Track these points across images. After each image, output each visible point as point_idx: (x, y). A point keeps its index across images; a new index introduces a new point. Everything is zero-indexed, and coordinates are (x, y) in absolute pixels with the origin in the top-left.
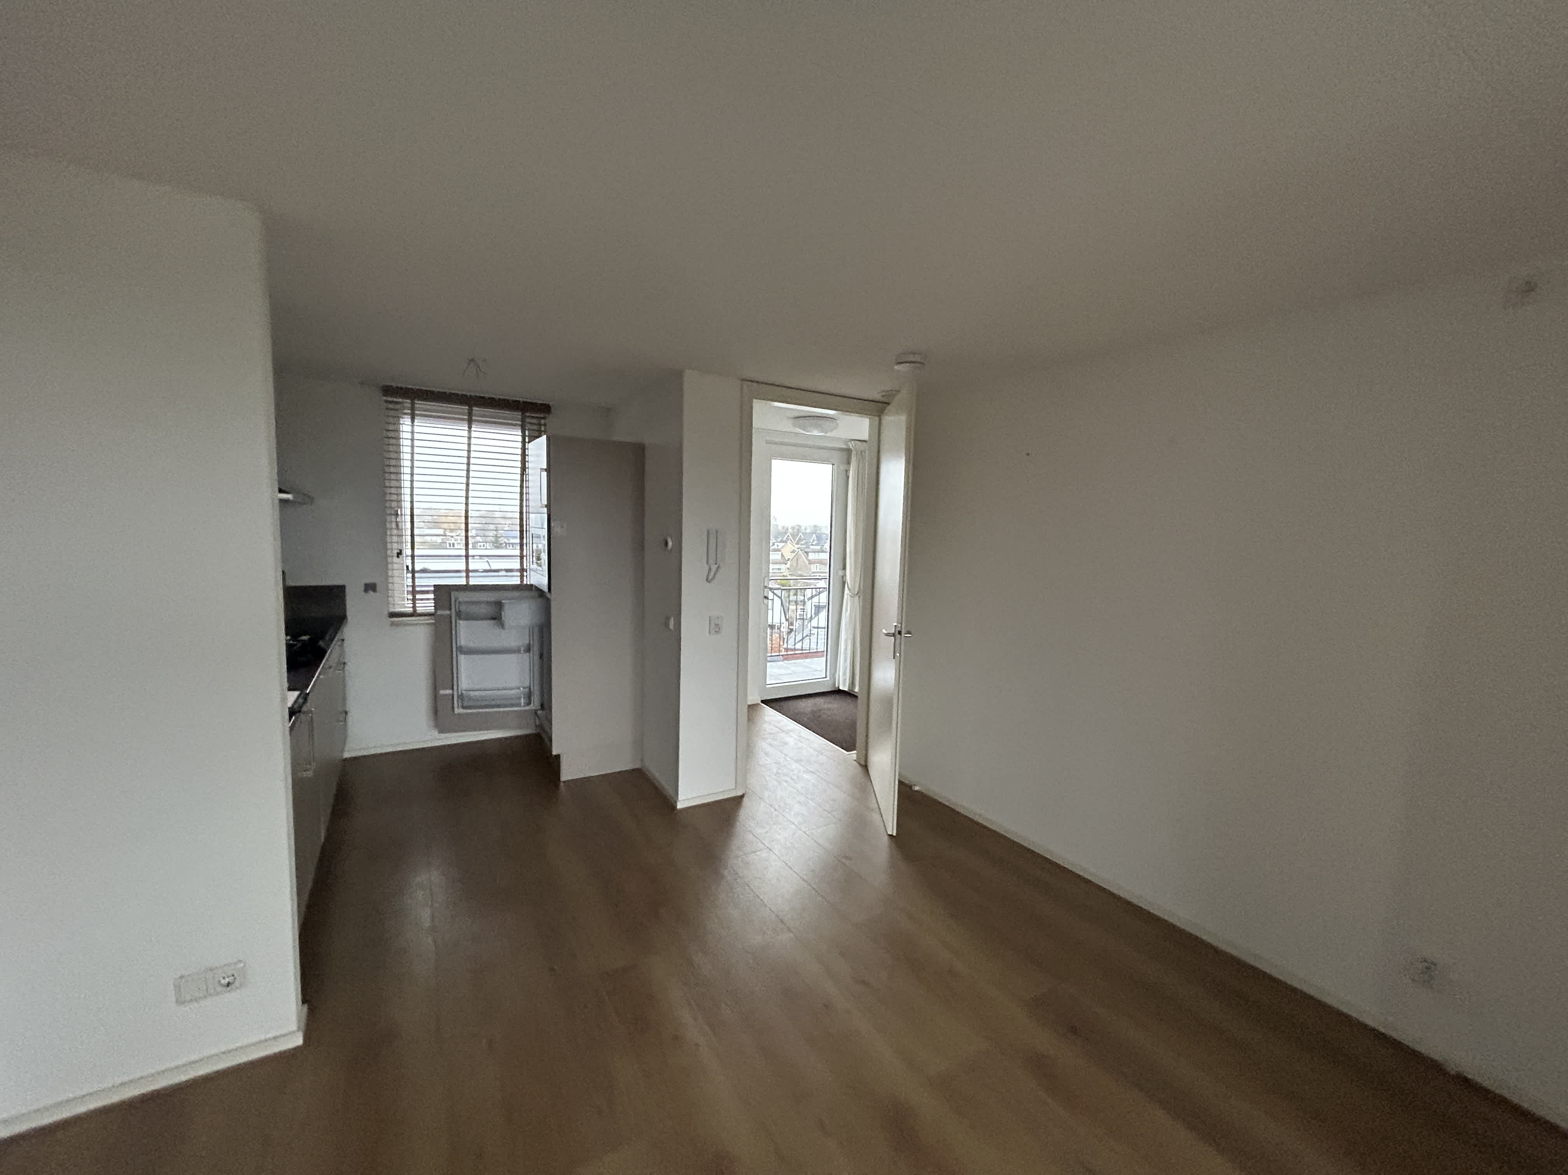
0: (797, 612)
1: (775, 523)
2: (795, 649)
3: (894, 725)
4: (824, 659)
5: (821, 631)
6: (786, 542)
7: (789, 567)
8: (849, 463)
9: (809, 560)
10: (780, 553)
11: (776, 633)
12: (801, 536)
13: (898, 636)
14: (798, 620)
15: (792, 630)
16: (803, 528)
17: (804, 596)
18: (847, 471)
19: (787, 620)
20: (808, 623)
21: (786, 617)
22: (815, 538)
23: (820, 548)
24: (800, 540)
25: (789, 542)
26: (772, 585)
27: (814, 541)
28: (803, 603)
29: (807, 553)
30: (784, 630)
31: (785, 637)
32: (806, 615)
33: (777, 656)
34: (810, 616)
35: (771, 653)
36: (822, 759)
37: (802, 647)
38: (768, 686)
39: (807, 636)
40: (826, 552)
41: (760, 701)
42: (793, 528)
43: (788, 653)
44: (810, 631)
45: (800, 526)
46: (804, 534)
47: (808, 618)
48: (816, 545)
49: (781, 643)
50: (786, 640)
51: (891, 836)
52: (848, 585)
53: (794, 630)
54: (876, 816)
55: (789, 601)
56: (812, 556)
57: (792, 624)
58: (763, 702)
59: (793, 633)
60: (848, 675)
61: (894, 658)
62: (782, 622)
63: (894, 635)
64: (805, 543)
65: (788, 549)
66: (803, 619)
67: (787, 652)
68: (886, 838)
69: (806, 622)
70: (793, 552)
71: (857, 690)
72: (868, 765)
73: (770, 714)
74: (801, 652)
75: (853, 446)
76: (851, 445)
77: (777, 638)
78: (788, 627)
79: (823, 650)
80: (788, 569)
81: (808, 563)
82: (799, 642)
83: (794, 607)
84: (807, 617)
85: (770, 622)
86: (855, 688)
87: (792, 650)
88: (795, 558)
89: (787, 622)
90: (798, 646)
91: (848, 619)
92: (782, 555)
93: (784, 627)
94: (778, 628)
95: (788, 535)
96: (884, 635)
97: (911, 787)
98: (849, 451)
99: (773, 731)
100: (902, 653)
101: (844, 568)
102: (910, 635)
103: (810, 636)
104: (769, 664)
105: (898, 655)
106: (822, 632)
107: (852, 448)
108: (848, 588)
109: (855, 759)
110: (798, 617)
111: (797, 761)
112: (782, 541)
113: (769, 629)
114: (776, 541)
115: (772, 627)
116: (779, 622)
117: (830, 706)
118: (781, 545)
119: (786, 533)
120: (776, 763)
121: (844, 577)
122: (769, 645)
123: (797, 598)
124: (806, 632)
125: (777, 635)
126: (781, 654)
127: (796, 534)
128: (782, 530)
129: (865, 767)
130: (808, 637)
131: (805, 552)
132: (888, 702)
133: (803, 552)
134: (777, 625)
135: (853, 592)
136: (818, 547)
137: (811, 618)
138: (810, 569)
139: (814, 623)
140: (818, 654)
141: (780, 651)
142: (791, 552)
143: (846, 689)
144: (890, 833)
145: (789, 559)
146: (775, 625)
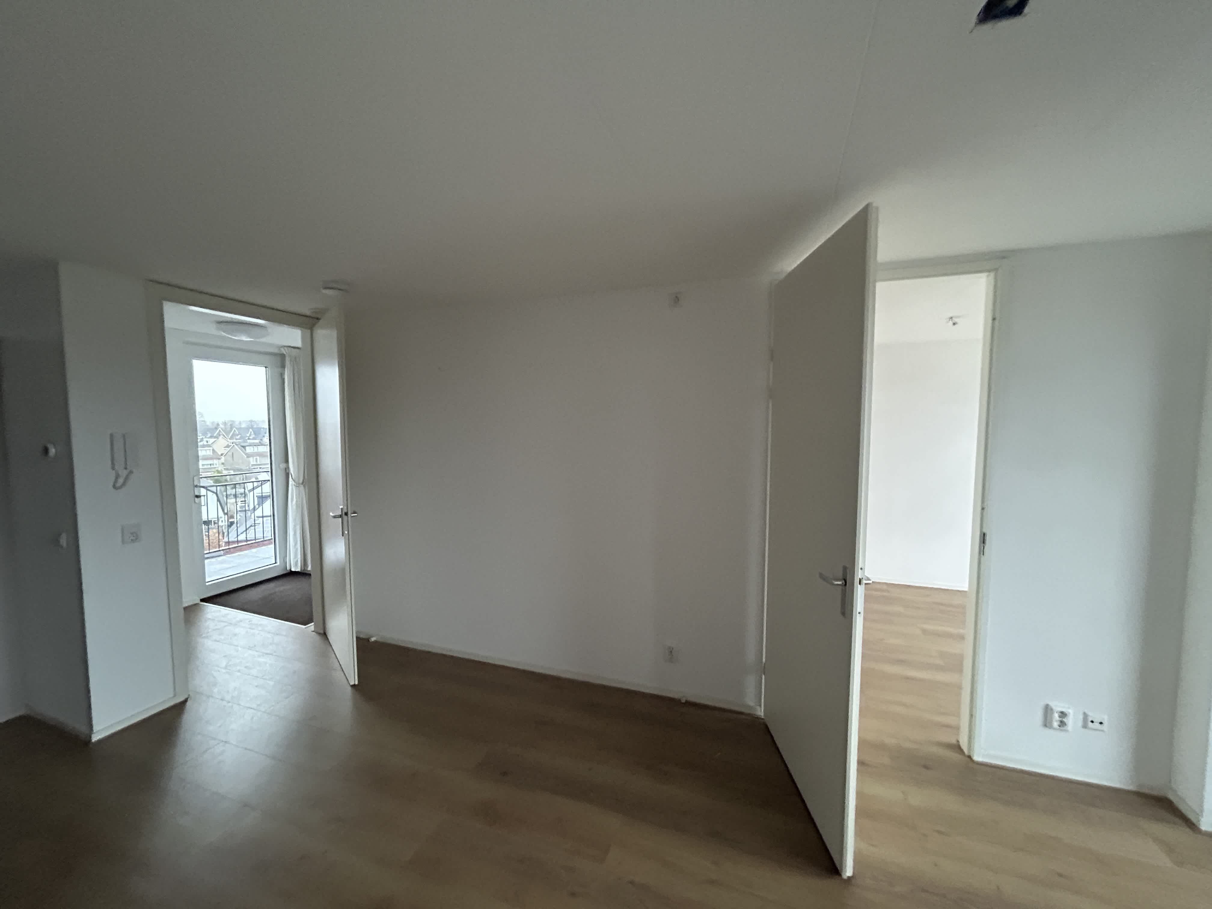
0: (237, 504)
1: (202, 419)
2: (238, 542)
3: (348, 592)
4: (273, 545)
5: (267, 520)
6: (217, 437)
7: (223, 462)
8: (283, 366)
9: (246, 454)
10: (211, 448)
11: (213, 529)
12: (235, 431)
13: (345, 517)
14: (239, 513)
15: (232, 524)
16: (237, 423)
17: (244, 488)
18: (282, 375)
19: (225, 514)
20: (251, 514)
21: (223, 510)
22: (252, 433)
23: (258, 442)
24: (233, 435)
25: (221, 437)
26: (204, 482)
27: (250, 435)
28: (243, 495)
29: (244, 447)
30: (223, 522)
31: (225, 531)
32: (248, 506)
33: (217, 551)
34: (253, 507)
35: (209, 550)
36: (277, 639)
37: (246, 538)
38: (207, 584)
39: (251, 526)
40: (265, 445)
41: (199, 601)
42: (225, 424)
43: (231, 547)
44: (255, 521)
45: (233, 421)
46: (239, 429)
47: (251, 509)
48: (254, 439)
49: (221, 537)
50: (226, 534)
51: (354, 686)
52: (292, 476)
53: (236, 522)
54: (339, 675)
55: (227, 495)
56: (249, 450)
57: (232, 517)
58: (203, 600)
59: (235, 525)
60: (299, 556)
61: (343, 536)
62: (219, 517)
63: (341, 516)
64: (240, 437)
65: (220, 445)
66: (245, 511)
67: (229, 546)
68: (350, 688)
69: (249, 513)
70: (228, 446)
71: (309, 568)
72: (326, 632)
73: (213, 610)
74: (245, 543)
75: (286, 352)
76: (283, 351)
77: (215, 534)
78: (228, 520)
79: (270, 538)
80: (223, 464)
81: (246, 457)
82: (242, 533)
83: (233, 500)
84: (249, 509)
85: (204, 518)
86: (308, 567)
87: (233, 542)
88: (230, 454)
89: (226, 516)
90: (242, 537)
91: (294, 507)
92: (213, 450)
93: (222, 521)
94: (215, 523)
95: (220, 430)
96: (332, 518)
97: (368, 640)
98: (283, 356)
99: (219, 627)
100: (350, 530)
101: (287, 461)
102: (356, 515)
103: (255, 526)
104: (206, 561)
105: (346, 532)
106: (268, 522)
107: (285, 353)
108: (292, 478)
109: (313, 630)
110: (239, 509)
111: (250, 648)
112: (211, 437)
113: (203, 525)
114: (204, 437)
115: (207, 523)
116: (217, 517)
117: (282, 588)
118: (211, 441)
119: (216, 428)
120: (225, 656)
121: (287, 469)
122: (206, 541)
123: (236, 492)
124: (250, 522)
125: (215, 531)
126: (221, 549)
127: (230, 429)
128: (211, 426)
129: (324, 635)
130: (253, 528)
131: (243, 447)
132: (341, 572)
133: (239, 446)
134: (213, 520)
135: (297, 480)
136: (257, 441)
137: (254, 509)
138: (249, 462)
139: (258, 513)
140: (265, 542)
141: (219, 546)
142: (225, 447)
143: (299, 570)
144: (352, 683)
145: (222, 455)
146: (211, 521)
